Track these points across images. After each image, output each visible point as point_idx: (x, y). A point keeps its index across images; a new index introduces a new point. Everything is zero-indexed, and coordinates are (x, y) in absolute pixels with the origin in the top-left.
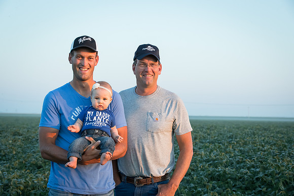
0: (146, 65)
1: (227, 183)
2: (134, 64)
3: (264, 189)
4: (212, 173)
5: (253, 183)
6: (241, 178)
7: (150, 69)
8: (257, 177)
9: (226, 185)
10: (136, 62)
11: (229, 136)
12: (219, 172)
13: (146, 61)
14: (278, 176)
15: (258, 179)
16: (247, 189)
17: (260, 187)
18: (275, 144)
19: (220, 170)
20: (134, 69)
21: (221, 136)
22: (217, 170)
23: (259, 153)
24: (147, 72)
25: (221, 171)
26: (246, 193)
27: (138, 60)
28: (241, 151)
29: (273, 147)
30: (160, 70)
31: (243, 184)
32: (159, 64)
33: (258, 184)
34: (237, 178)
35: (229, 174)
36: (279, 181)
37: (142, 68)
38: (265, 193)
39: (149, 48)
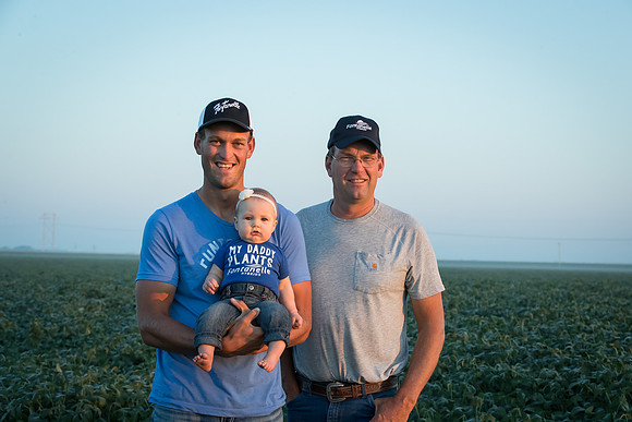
0: (353, 159)
1: (515, 396)
2: (329, 157)
3: (590, 410)
4: (483, 376)
5: (567, 396)
6: (541, 386)
7: (361, 166)
8: (575, 384)
9: (513, 400)
10: (333, 151)
11: (519, 301)
12: (498, 373)
13: (354, 151)
14: (617, 383)
15: (576, 389)
16: (554, 408)
17: (582, 406)
18: (611, 319)
19: (500, 369)
20: (328, 166)
21: (503, 302)
22: (495, 369)
23: (579, 336)
24: (356, 173)
25: (502, 371)
26: (553, 416)
27: (337, 150)
28: (542, 331)
29: (609, 325)
30: (380, 167)
31: (548, 399)
32: (380, 156)
33: (577, 398)
34: (535, 385)
35: (519, 377)
36: (620, 392)
37: (345, 165)
38: (591, 417)
39: (360, 125)
